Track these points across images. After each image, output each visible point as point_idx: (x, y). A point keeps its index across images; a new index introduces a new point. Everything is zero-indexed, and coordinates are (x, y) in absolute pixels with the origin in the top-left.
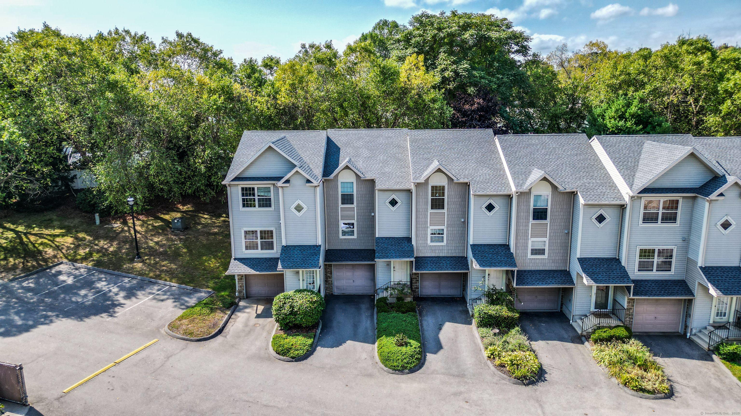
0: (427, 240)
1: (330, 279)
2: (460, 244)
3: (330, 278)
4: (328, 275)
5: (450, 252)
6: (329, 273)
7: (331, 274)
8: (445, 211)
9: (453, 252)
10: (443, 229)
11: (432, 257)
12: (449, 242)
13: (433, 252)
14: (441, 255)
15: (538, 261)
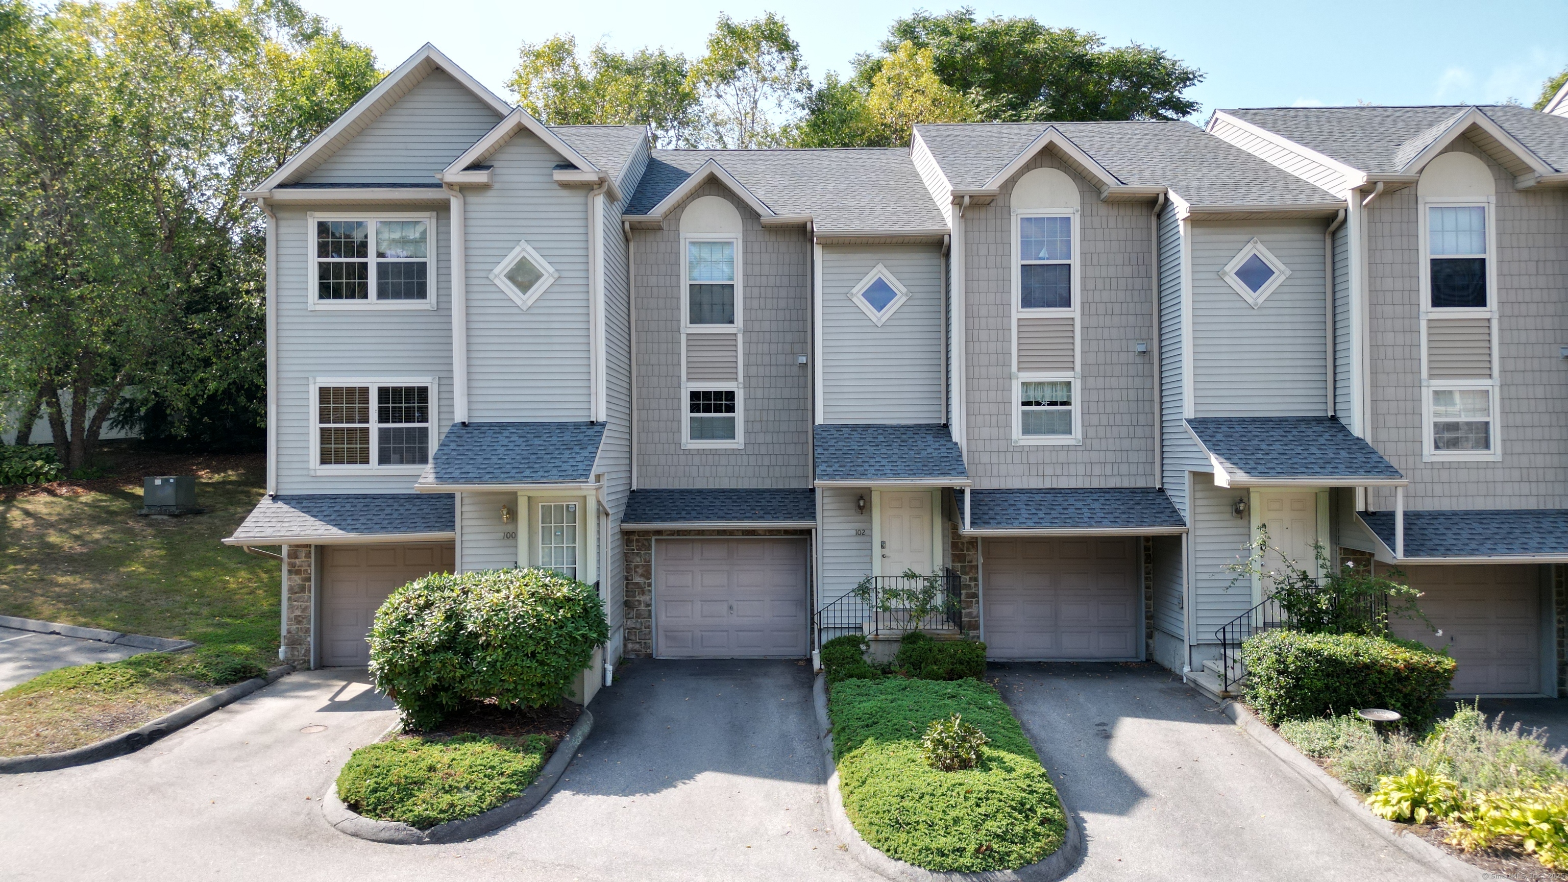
0: (1008, 426)
1: (642, 598)
2: (1136, 442)
3: (643, 593)
4: (638, 579)
5: (1097, 470)
6: (640, 571)
7: (647, 575)
8: (1074, 311)
9: (1109, 472)
10: (1069, 383)
11: (1030, 491)
12: (1091, 432)
13: (1034, 472)
14: (1063, 483)
15: (1463, 475)
